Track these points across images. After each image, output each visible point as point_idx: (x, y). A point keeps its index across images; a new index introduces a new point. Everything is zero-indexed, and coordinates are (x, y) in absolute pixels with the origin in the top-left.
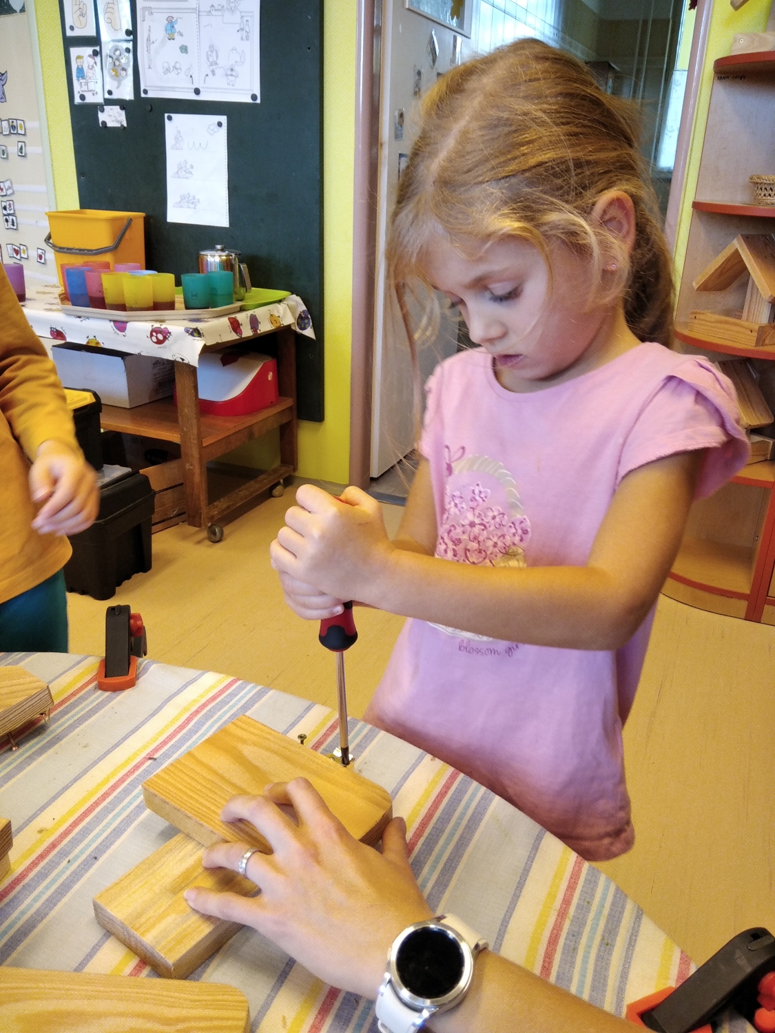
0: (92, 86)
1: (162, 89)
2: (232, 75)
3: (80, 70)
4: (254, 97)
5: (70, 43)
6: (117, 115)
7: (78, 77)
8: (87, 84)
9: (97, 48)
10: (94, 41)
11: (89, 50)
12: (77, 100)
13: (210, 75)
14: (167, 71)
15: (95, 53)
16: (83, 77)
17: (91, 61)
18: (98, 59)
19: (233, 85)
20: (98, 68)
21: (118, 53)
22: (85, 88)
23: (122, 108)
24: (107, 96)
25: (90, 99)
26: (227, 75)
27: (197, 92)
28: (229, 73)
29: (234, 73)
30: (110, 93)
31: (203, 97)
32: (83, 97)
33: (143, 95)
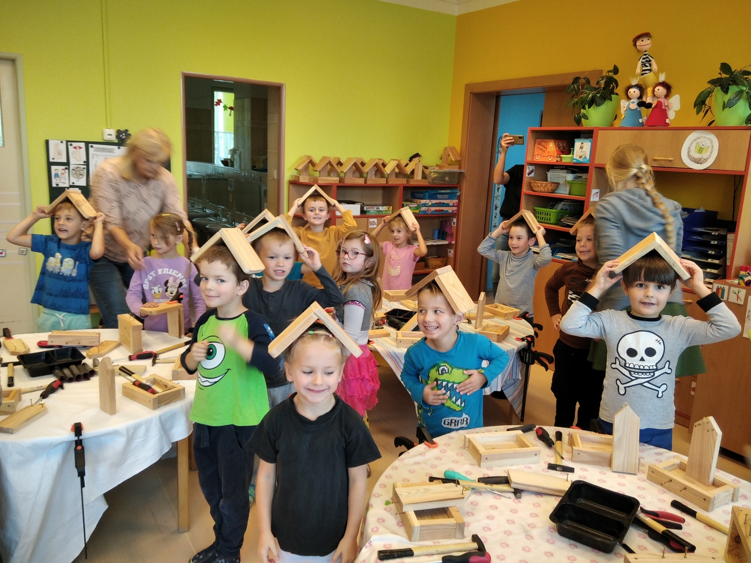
0: (62, 180)
3: (57, 175)
5: (50, 164)
7: (55, 178)
8: (60, 180)
9: (67, 167)
10: (67, 164)
11: (64, 167)
12: (54, 185)
15: (66, 168)
16: (58, 177)
17: (63, 171)
18: (67, 171)
20: (67, 174)
21: (78, 169)
22: (59, 181)
23: (80, 189)
24: (71, 184)
25: (61, 185)
30: (73, 183)
32: (57, 185)
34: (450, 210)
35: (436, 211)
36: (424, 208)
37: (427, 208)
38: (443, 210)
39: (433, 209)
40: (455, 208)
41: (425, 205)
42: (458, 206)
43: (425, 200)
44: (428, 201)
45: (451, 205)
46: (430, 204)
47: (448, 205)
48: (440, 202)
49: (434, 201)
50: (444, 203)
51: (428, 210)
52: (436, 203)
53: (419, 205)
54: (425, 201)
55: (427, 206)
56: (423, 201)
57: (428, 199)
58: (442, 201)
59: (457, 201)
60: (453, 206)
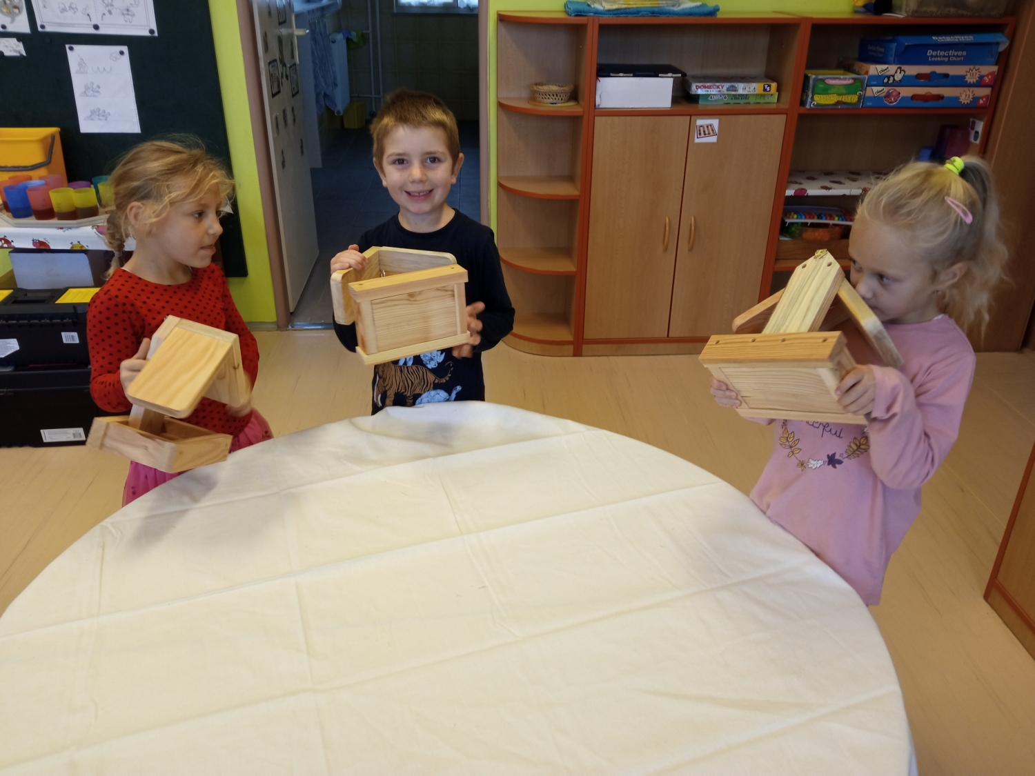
1: (61, 25)
2: (128, 14)
4: (152, 31)
6: (15, 46)
13: (107, 14)
14: (64, 10)
19: (130, 22)
23: (20, 40)
26: (123, 14)
27: (96, 27)
28: (125, 12)
29: (130, 13)
30: (4, 27)
31: (102, 31)
33: (40, 29)
34: (965, 96)
35: (914, 97)
36: (875, 89)
37: (886, 89)
38: (940, 97)
39: (906, 92)
40: (987, 91)
41: (880, 80)
42: (997, 84)
43: (884, 67)
44: (892, 69)
45: (970, 79)
46: (898, 77)
47: (960, 82)
48: (934, 73)
49: (912, 70)
50: (946, 76)
51: (888, 95)
52: (919, 76)
53: (862, 81)
54: (880, 67)
55: (887, 85)
56: (875, 69)
57: (894, 63)
58: (940, 69)
59: (995, 68)
60: (980, 84)
